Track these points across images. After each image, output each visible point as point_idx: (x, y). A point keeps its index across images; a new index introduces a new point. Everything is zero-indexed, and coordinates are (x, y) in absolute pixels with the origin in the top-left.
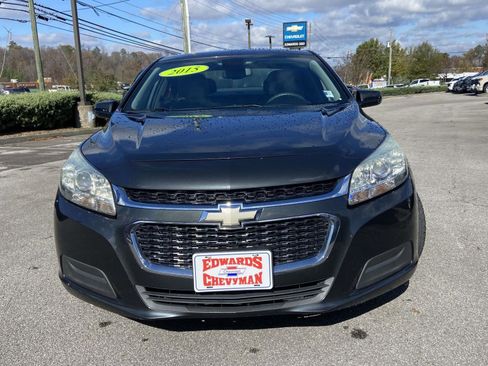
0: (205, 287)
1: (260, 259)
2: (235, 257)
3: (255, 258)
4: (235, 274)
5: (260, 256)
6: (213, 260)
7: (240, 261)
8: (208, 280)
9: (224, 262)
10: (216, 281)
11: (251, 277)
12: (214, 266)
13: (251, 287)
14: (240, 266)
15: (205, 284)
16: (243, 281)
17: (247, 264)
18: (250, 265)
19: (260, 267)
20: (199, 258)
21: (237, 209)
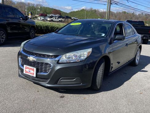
4: (30, 72)
5: (34, 69)
7: (31, 69)
9: (28, 68)
10: (27, 72)
13: (32, 75)
15: (25, 72)
19: (34, 71)
20: (25, 66)
21: (32, 57)
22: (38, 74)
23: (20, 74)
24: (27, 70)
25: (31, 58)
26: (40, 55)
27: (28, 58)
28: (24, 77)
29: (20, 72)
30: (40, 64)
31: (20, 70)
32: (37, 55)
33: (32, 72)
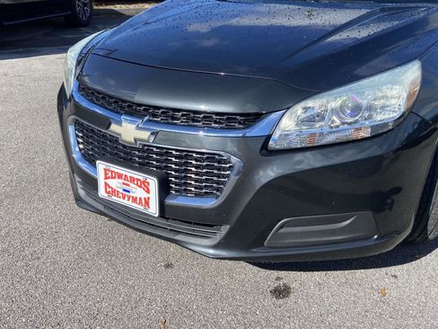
0: (106, 195)
1: (148, 183)
2: (129, 175)
3: (144, 182)
4: (129, 192)
5: (148, 180)
6: (112, 172)
7: (133, 180)
8: (108, 189)
9: (120, 176)
10: (114, 192)
11: (140, 199)
12: (112, 178)
13: (140, 208)
14: (132, 185)
15: (106, 192)
16: (134, 200)
17: (137, 184)
18: (140, 187)
19: (148, 192)
20: (101, 165)
21: (134, 126)
22: (169, 201)
23: (82, 192)
24: (115, 183)
25: (128, 131)
26: (169, 116)
27: (114, 127)
28: (101, 208)
29: (79, 186)
30: (176, 157)
31: (78, 179)
32: (154, 116)
33: (139, 193)
